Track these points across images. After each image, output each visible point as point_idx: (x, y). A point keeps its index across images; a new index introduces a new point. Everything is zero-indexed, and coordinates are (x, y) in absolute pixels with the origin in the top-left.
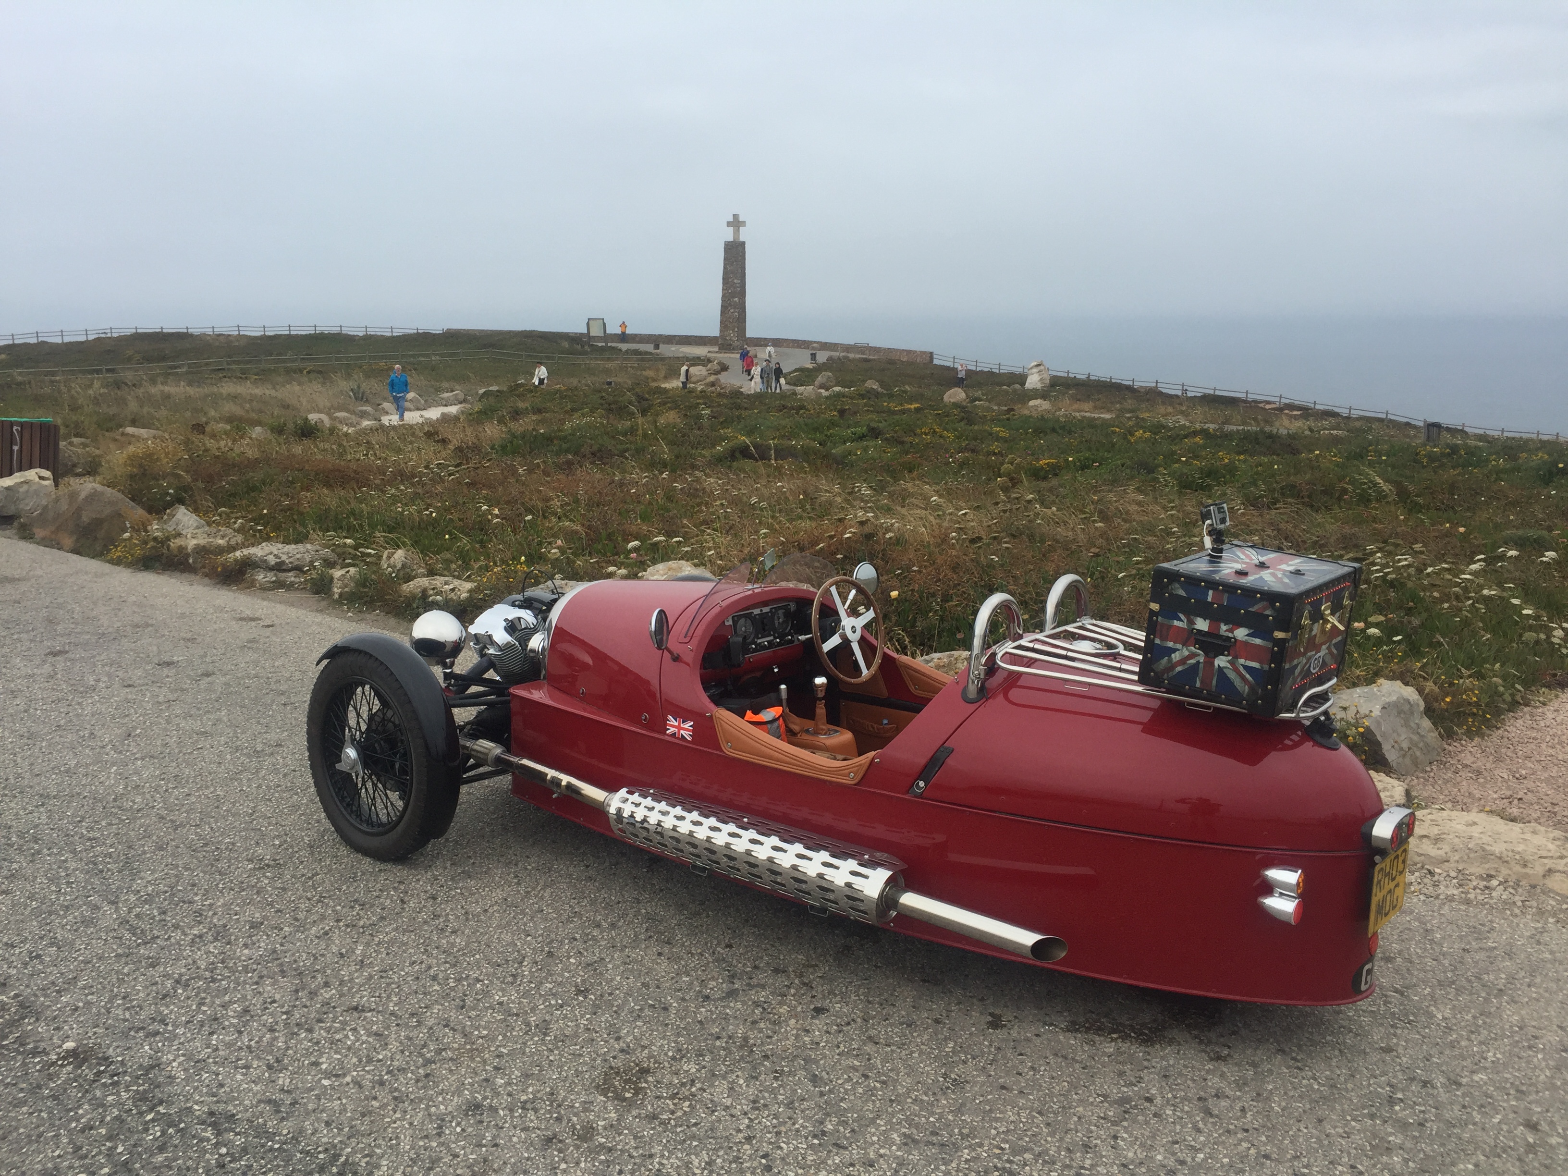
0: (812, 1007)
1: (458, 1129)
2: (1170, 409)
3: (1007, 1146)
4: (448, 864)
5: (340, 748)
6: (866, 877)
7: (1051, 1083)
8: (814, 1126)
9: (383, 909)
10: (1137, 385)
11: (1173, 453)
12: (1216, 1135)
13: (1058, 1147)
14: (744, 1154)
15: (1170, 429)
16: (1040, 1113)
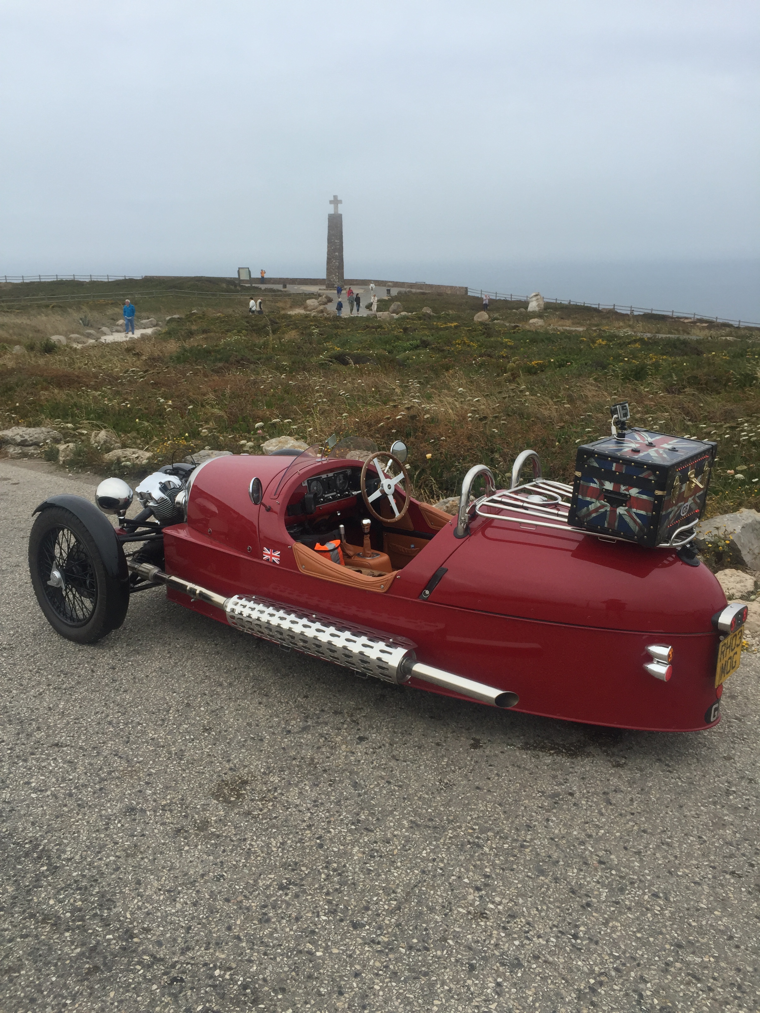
0: (357, 736)
1: (119, 825)
2: (621, 324)
3: (477, 827)
4: (125, 645)
5: (50, 571)
6: (391, 653)
7: (509, 784)
8: (353, 817)
9: (79, 676)
10: (601, 307)
11: (620, 355)
12: (613, 817)
13: (510, 827)
14: (306, 836)
15: (620, 338)
16: (500, 805)
